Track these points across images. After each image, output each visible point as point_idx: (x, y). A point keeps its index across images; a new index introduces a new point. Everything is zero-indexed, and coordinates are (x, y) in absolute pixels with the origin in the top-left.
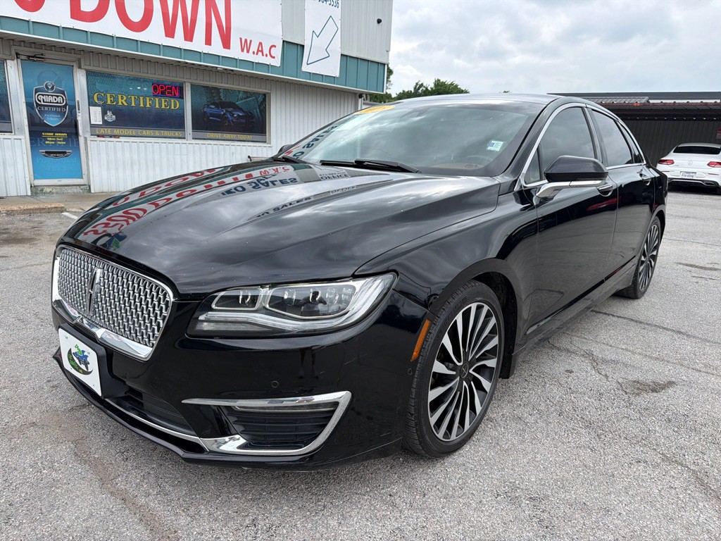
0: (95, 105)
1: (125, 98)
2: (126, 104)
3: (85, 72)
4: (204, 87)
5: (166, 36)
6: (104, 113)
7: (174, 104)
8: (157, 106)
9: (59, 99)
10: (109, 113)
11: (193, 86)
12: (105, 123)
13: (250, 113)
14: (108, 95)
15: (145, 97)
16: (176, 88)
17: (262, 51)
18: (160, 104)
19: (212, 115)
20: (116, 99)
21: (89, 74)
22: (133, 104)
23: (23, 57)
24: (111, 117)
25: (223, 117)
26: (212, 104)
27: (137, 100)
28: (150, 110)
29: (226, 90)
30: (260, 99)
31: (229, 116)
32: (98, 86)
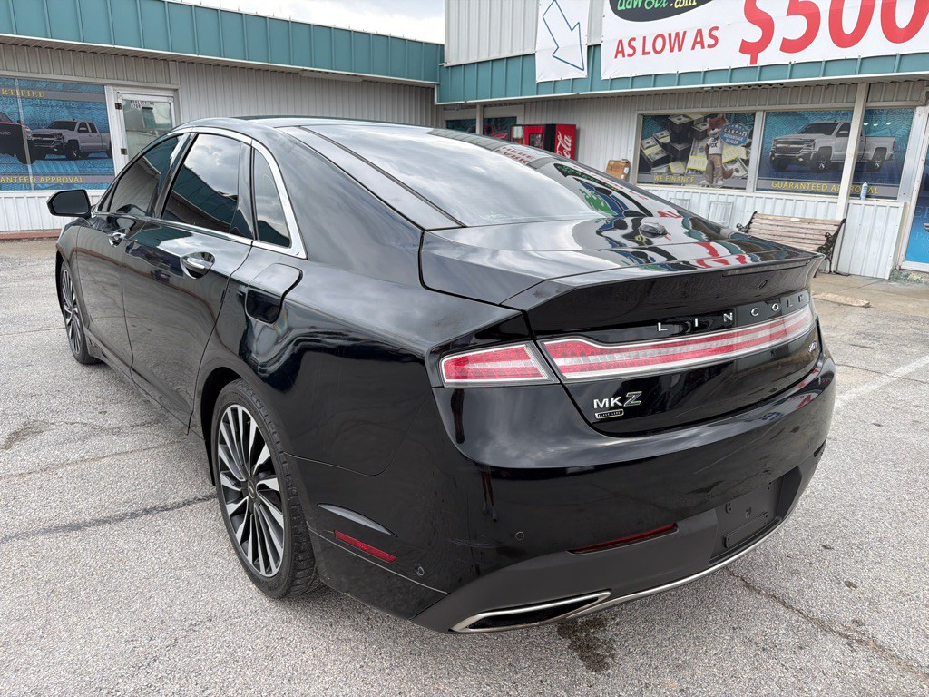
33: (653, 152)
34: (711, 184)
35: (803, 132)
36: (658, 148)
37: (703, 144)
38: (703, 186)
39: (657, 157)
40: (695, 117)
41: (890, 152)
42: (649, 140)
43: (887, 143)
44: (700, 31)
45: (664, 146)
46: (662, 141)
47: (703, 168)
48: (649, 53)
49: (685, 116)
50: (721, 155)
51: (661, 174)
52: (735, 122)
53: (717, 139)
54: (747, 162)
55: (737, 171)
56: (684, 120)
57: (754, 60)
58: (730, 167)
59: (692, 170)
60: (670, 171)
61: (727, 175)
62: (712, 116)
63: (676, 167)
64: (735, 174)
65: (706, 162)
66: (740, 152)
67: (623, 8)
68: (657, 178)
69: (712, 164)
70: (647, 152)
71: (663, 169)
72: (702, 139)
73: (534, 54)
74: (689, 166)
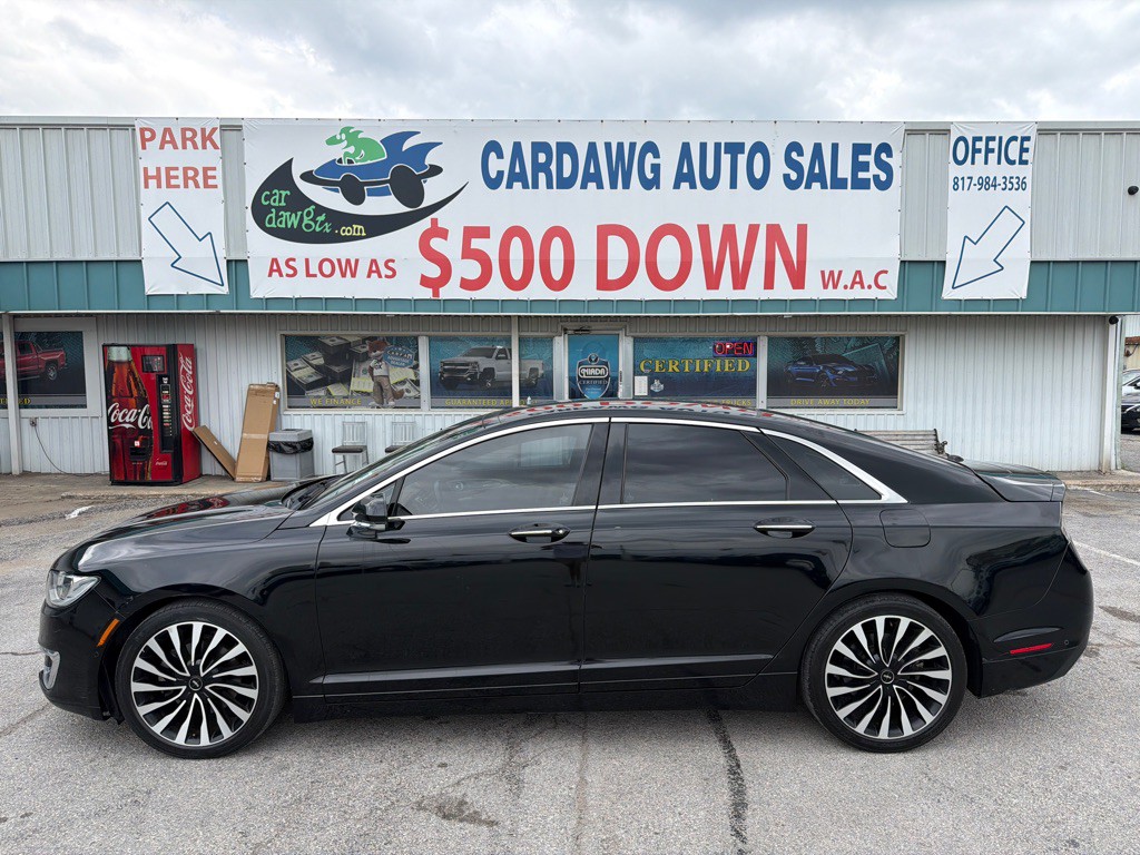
0: (641, 374)
1: (677, 363)
2: (677, 370)
3: (632, 340)
4: (789, 338)
5: (708, 288)
6: (650, 383)
7: (742, 365)
8: (718, 369)
9: (602, 371)
10: (657, 382)
11: (771, 340)
12: (651, 393)
13: (867, 366)
14: (657, 362)
15: (702, 360)
16: (749, 344)
17: (861, 283)
18: (722, 366)
19: (799, 375)
20: (666, 366)
21: (636, 340)
22: (687, 370)
23: (570, 332)
24: (658, 386)
25: (820, 377)
26: (803, 360)
27: (693, 364)
28: (708, 376)
29: (826, 339)
30: (888, 345)
31: (829, 374)
32: (647, 353)
33: (304, 374)
34: (381, 404)
35: (466, 355)
36: (310, 370)
37: (366, 366)
38: (373, 407)
39: (311, 380)
40: (351, 339)
41: (541, 372)
42: (297, 362)
43: (538, 364)
44: (374, 262)
45: (317, 368)
46: (315, 362)
47: (370, 390)
48: (315, 276)
49: (338, 337)
50: (388, 377)
51: (319, 397)
52: (397, 345)
53: (380, 361)
54: (417, 383)
55: (408, 391)
56: (338, 341)
57: (436, 293)
58: (399, 388)
59: (357, 392)
60: (330, 393)
61: (398, 395)
62: (372, 339)
63: (337, 390)
64: (406, 394)
65: (372, 383)
66: (410, 374)
67: (273, 225)
68: (314, 402)
69: (379, 386)
70: (296, 375)
71: (322, 393)
72: (363, 361)
73: (140, 261)
74: (352, 388)
